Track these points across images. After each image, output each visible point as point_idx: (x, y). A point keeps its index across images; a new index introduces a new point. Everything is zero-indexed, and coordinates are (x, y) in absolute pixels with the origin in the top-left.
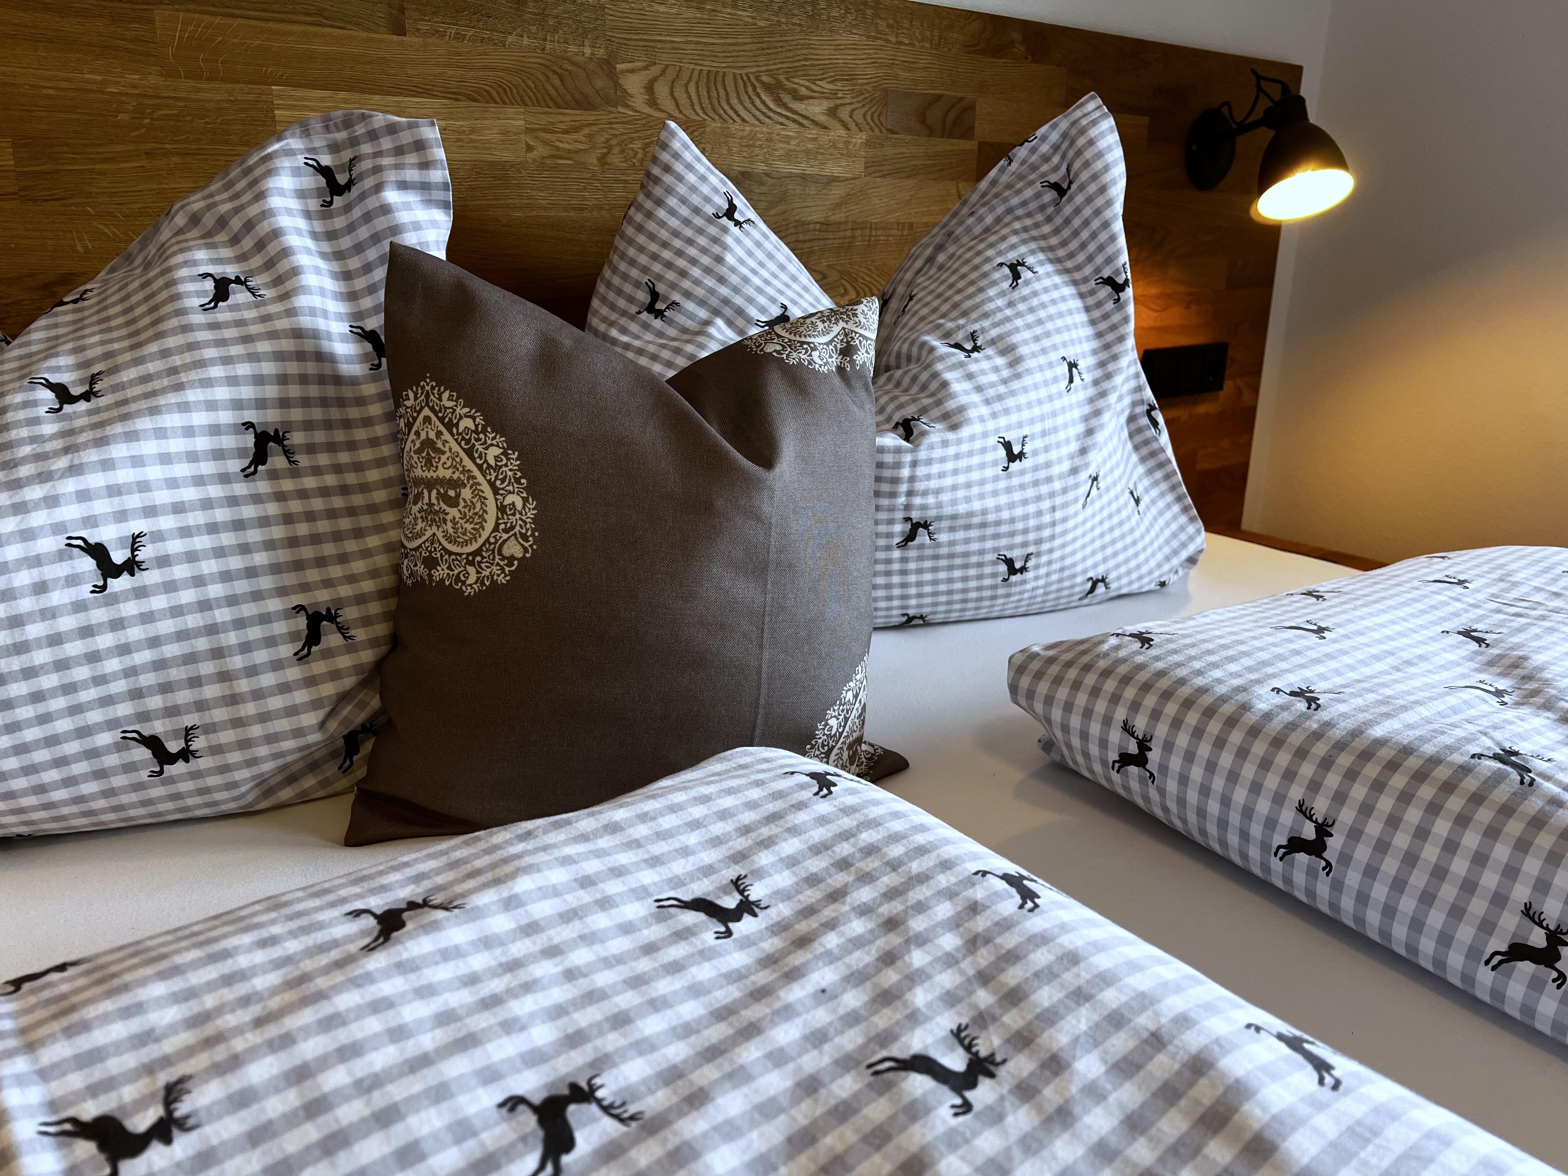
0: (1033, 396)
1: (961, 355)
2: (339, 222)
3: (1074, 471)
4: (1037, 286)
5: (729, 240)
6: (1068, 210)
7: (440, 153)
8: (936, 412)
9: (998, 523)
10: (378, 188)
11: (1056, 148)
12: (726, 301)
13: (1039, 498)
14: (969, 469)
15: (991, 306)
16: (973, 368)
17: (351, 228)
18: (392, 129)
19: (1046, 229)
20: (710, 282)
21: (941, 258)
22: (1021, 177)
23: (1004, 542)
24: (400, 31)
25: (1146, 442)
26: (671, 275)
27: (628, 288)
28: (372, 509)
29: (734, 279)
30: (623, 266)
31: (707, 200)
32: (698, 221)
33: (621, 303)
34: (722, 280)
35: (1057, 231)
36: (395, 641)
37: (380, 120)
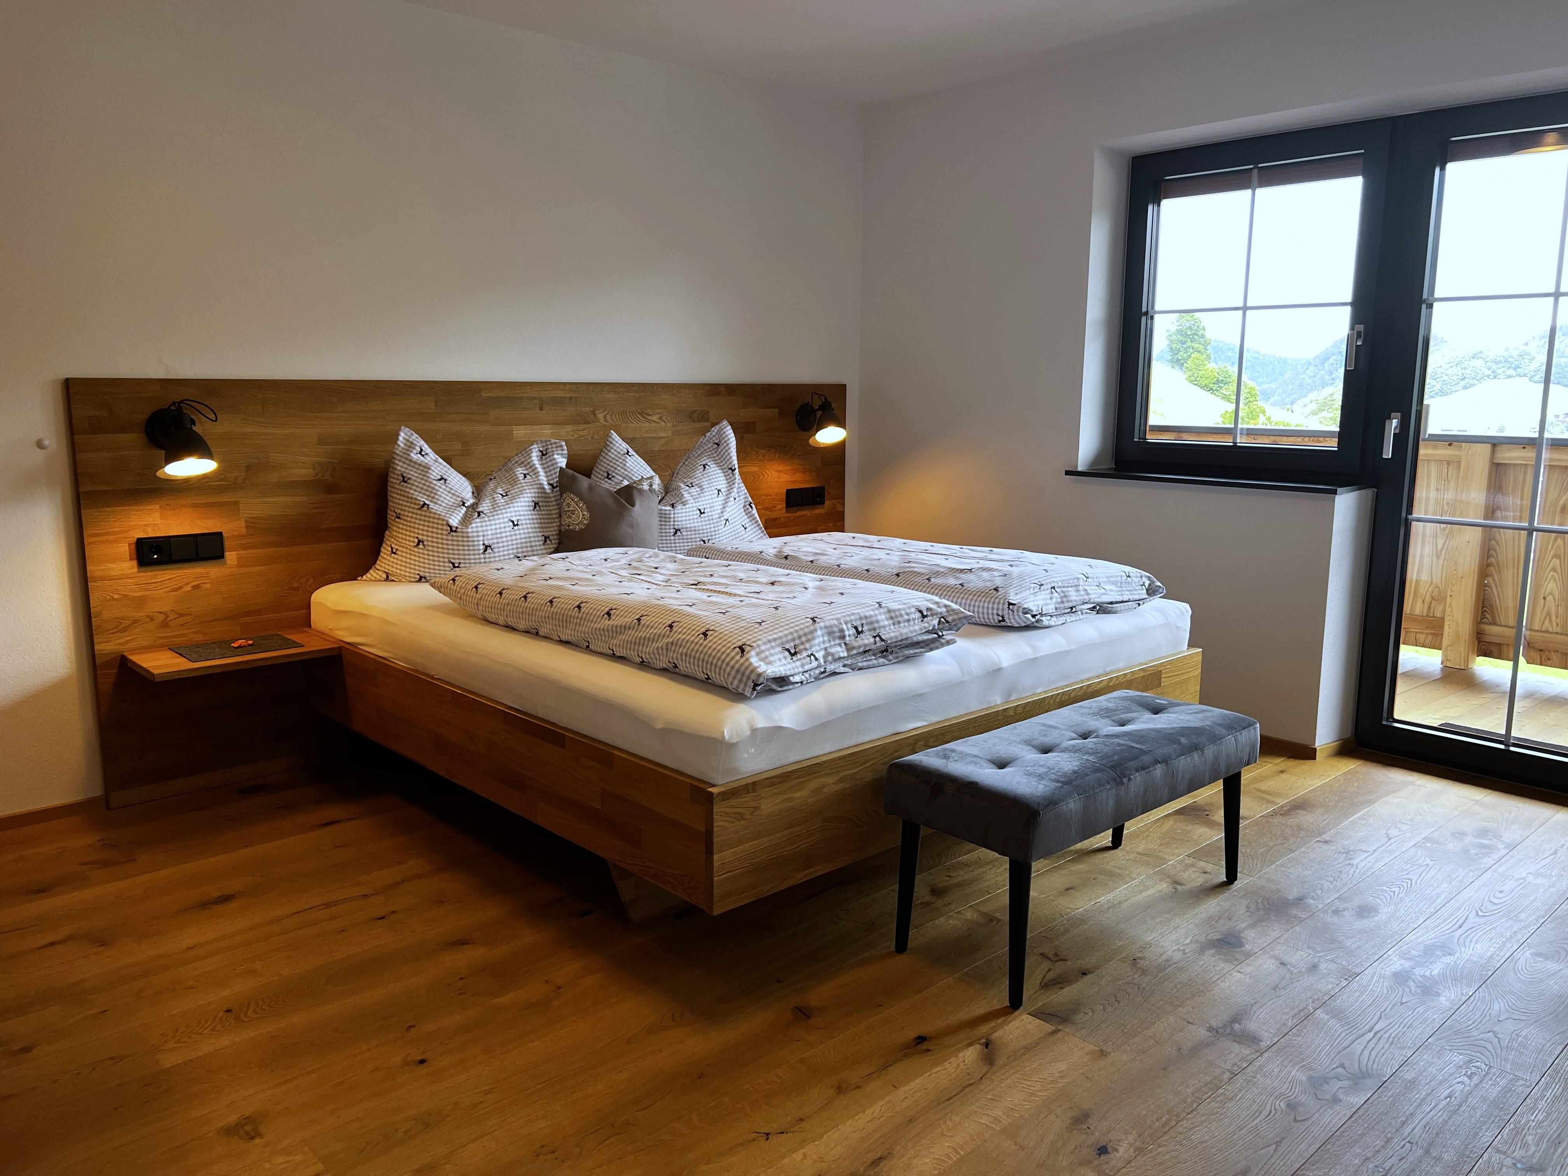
0: (706, 498)
1: (688, 488)
2: (544, 462)
3: (720, 517)
4: (710, 470)
5: (627, 460)
6: (720, 450)
7: (565, 448)
8: (680, 502)
9: (699, 530)
10: (553, 455)
11: (717, 433)
12: (627, 475)
13: (710, 524)
14: (689, 516)
15: (697, 476)
16: (690, 491)
17: (547, 463)
18: (555, 443)
19: (715, 455)
20: (623, 471)
21: (686, 463)
22: (708, 441)
23: (701, 535)
24: (541, 409)
25: (749, 513)
26: (612, 469)
27: (601, 473)
28: (554, 519)
29: (629, 470)
30: (600, 467)
31: (622, 450)
32: (619, 455)
33: (600, 476)
34: (626, 470)
35: (718, 456)
36: (559, 543)
37: (553, 441)
